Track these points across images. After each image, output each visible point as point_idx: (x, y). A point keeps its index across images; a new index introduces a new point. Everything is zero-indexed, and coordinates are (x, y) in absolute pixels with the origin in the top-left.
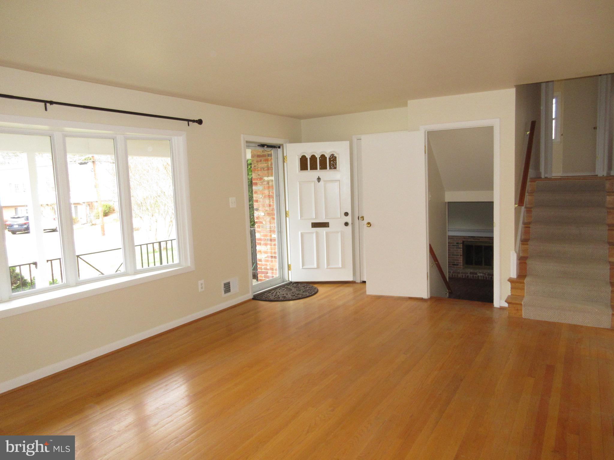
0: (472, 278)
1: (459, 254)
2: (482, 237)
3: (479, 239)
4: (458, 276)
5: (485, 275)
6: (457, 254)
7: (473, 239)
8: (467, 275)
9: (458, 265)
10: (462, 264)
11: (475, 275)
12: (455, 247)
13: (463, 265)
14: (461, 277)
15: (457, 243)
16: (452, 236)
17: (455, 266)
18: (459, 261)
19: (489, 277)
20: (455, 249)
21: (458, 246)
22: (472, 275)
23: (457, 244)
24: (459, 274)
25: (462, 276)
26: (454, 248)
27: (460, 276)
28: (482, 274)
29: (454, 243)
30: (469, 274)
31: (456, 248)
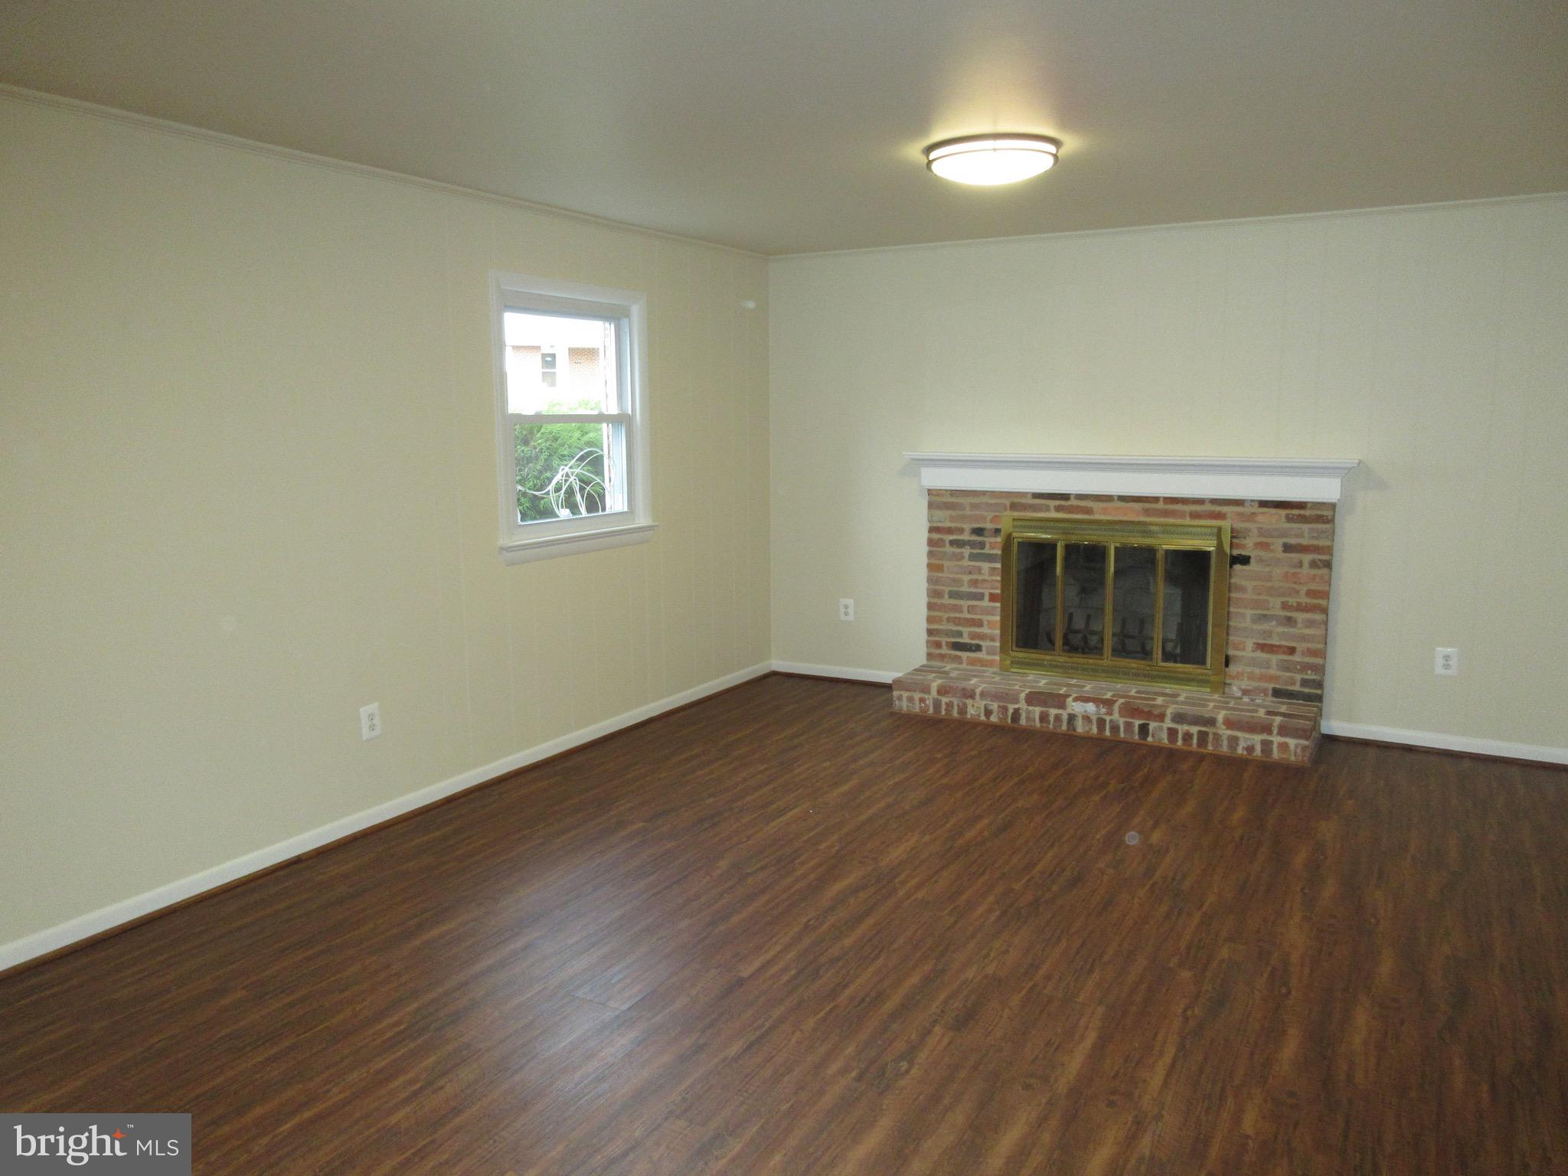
0: (1038, 724)
1: (987, 593)
2: (1108, 498)
3: (1089, 511)
4: (963, 710)
5: (1110, 713)
6: (973, 590)
7: (1058, 509)
8: (1011, 708)
9: (978, 648)
10: (998, 644)
11: (1053, 712)
12: (967, 551)
13: (1003, 650)
14: (983, 718)
15: (979, 531)
16: (953, 493)
17: (965, 655)
18: (985, 630)
19: (1129, 726)
20: (966, 563)
21: (982, 545)
22: (1037, 711)
23: (974, 538)
24: (969, 702)
25: (988, 713)
26: (961, 557)
27: (975, 710)
28: (1091, 708)
29: (961, 531)
30: (1022, 705)
31: (972, 557)
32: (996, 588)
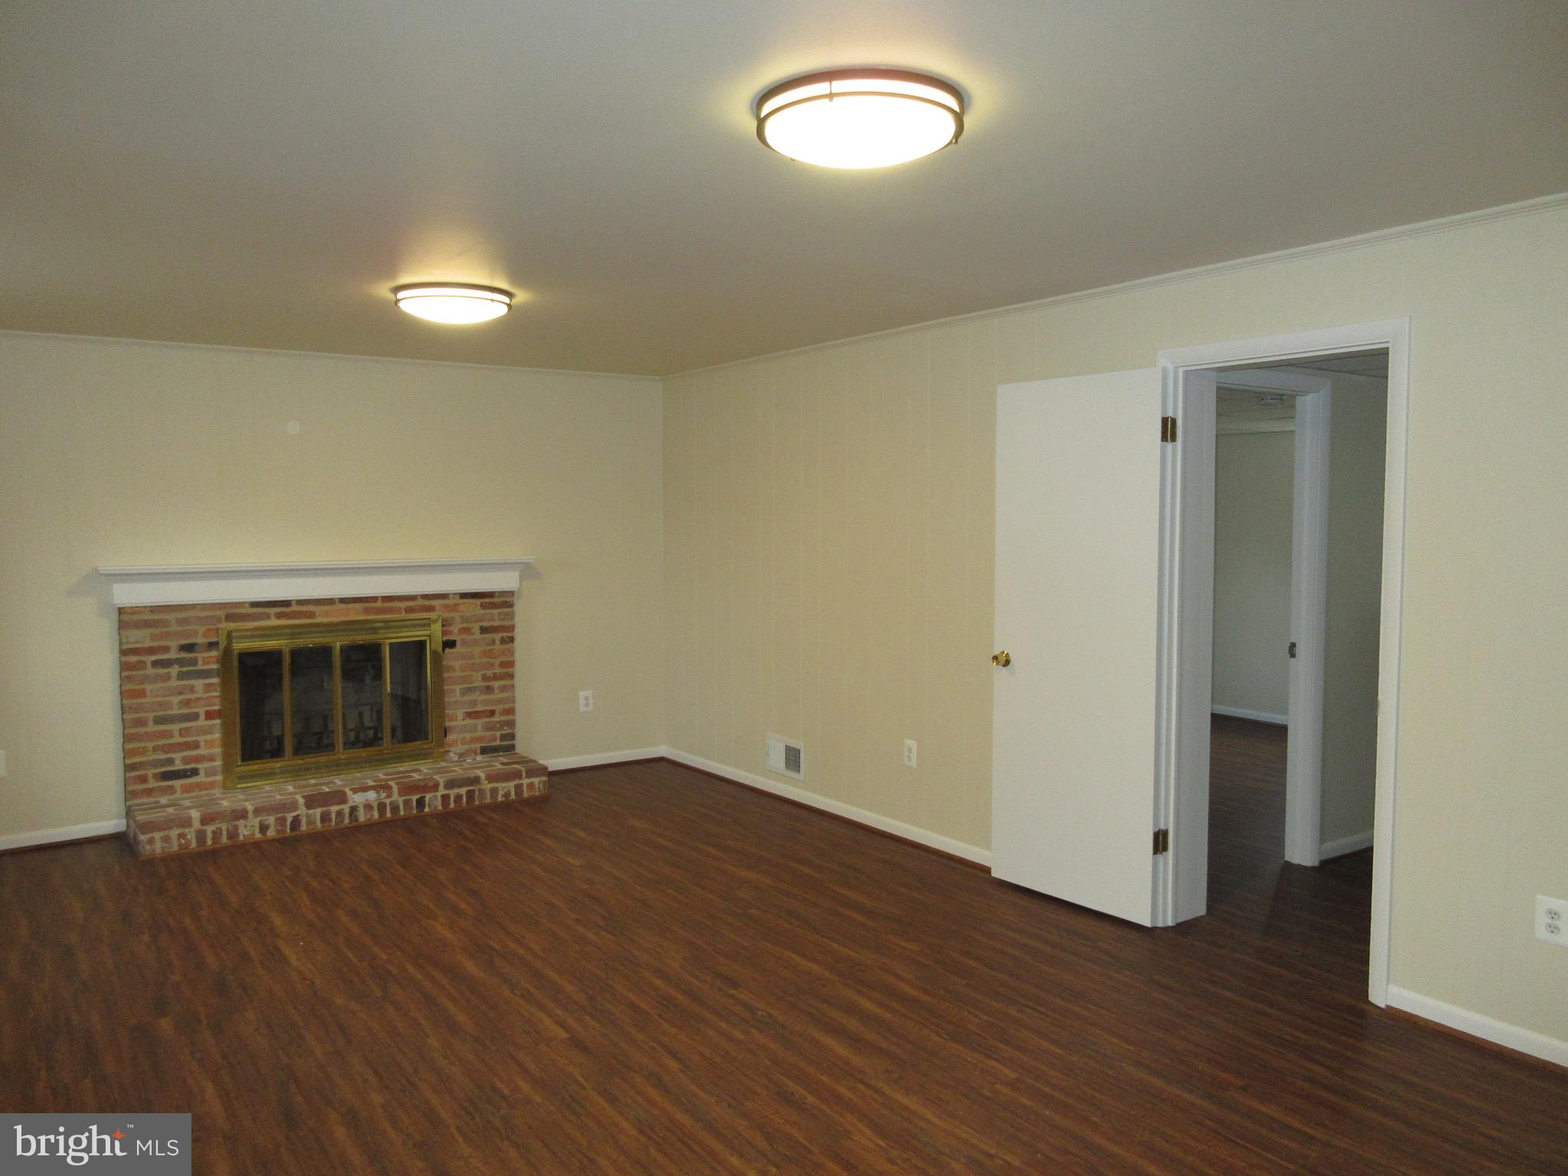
0: (319, 824)
1: (202, 712)
2: (330, 602)
3: (311, 615)
4: (233, 834)
5: (389, 796)
6: (185, 711)
7: (279, 616)
8: (290, 817)
9: (195, 772)
10: (218, 763)
11: (334, 809)
12: (175, 670)
13: (227, 768)
14: (258, 836)
15: (189, 648)
16: (154, 609)
17: (177, 783)
18: (202, 751)
19: (407, 803)
20: (174, 683)
21: (194, 662)
22: (317, 812)
23: (183, 655)
24: (241, 823)
25: (263, 828)
26: (168, 677)
27: (247, 830)
28: (371, 795)
29: (166, 649)
30: (302, 811)
31: (182, 676)
32: (214, 705)
